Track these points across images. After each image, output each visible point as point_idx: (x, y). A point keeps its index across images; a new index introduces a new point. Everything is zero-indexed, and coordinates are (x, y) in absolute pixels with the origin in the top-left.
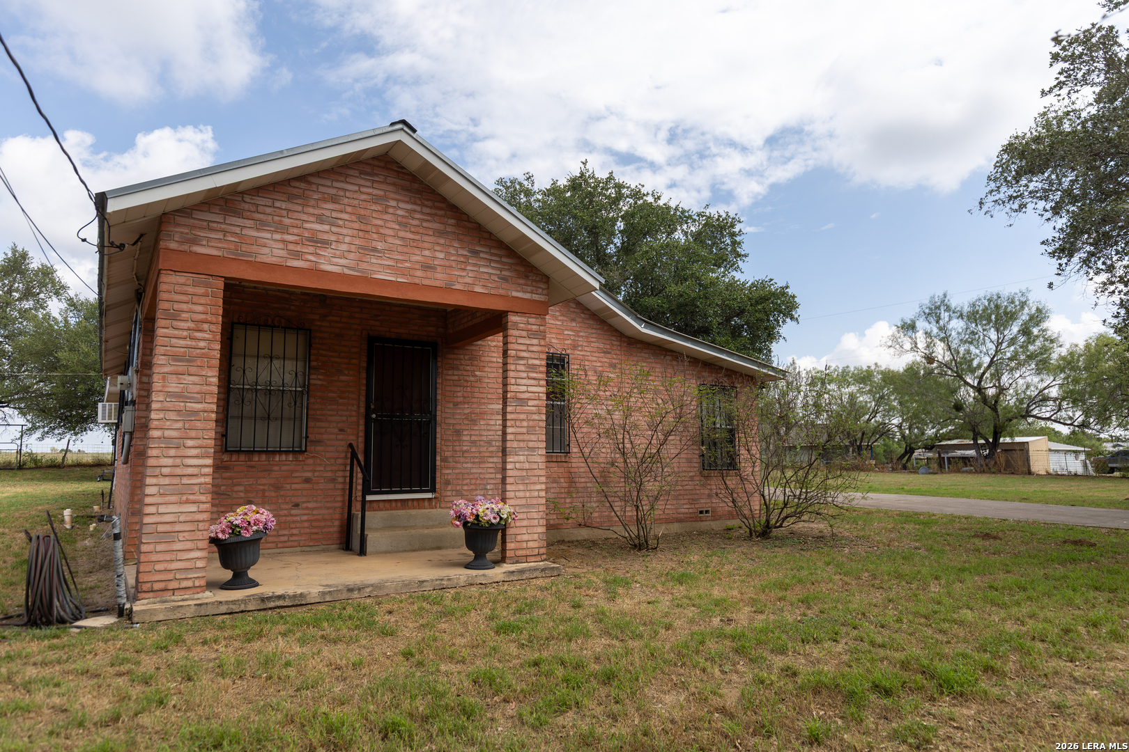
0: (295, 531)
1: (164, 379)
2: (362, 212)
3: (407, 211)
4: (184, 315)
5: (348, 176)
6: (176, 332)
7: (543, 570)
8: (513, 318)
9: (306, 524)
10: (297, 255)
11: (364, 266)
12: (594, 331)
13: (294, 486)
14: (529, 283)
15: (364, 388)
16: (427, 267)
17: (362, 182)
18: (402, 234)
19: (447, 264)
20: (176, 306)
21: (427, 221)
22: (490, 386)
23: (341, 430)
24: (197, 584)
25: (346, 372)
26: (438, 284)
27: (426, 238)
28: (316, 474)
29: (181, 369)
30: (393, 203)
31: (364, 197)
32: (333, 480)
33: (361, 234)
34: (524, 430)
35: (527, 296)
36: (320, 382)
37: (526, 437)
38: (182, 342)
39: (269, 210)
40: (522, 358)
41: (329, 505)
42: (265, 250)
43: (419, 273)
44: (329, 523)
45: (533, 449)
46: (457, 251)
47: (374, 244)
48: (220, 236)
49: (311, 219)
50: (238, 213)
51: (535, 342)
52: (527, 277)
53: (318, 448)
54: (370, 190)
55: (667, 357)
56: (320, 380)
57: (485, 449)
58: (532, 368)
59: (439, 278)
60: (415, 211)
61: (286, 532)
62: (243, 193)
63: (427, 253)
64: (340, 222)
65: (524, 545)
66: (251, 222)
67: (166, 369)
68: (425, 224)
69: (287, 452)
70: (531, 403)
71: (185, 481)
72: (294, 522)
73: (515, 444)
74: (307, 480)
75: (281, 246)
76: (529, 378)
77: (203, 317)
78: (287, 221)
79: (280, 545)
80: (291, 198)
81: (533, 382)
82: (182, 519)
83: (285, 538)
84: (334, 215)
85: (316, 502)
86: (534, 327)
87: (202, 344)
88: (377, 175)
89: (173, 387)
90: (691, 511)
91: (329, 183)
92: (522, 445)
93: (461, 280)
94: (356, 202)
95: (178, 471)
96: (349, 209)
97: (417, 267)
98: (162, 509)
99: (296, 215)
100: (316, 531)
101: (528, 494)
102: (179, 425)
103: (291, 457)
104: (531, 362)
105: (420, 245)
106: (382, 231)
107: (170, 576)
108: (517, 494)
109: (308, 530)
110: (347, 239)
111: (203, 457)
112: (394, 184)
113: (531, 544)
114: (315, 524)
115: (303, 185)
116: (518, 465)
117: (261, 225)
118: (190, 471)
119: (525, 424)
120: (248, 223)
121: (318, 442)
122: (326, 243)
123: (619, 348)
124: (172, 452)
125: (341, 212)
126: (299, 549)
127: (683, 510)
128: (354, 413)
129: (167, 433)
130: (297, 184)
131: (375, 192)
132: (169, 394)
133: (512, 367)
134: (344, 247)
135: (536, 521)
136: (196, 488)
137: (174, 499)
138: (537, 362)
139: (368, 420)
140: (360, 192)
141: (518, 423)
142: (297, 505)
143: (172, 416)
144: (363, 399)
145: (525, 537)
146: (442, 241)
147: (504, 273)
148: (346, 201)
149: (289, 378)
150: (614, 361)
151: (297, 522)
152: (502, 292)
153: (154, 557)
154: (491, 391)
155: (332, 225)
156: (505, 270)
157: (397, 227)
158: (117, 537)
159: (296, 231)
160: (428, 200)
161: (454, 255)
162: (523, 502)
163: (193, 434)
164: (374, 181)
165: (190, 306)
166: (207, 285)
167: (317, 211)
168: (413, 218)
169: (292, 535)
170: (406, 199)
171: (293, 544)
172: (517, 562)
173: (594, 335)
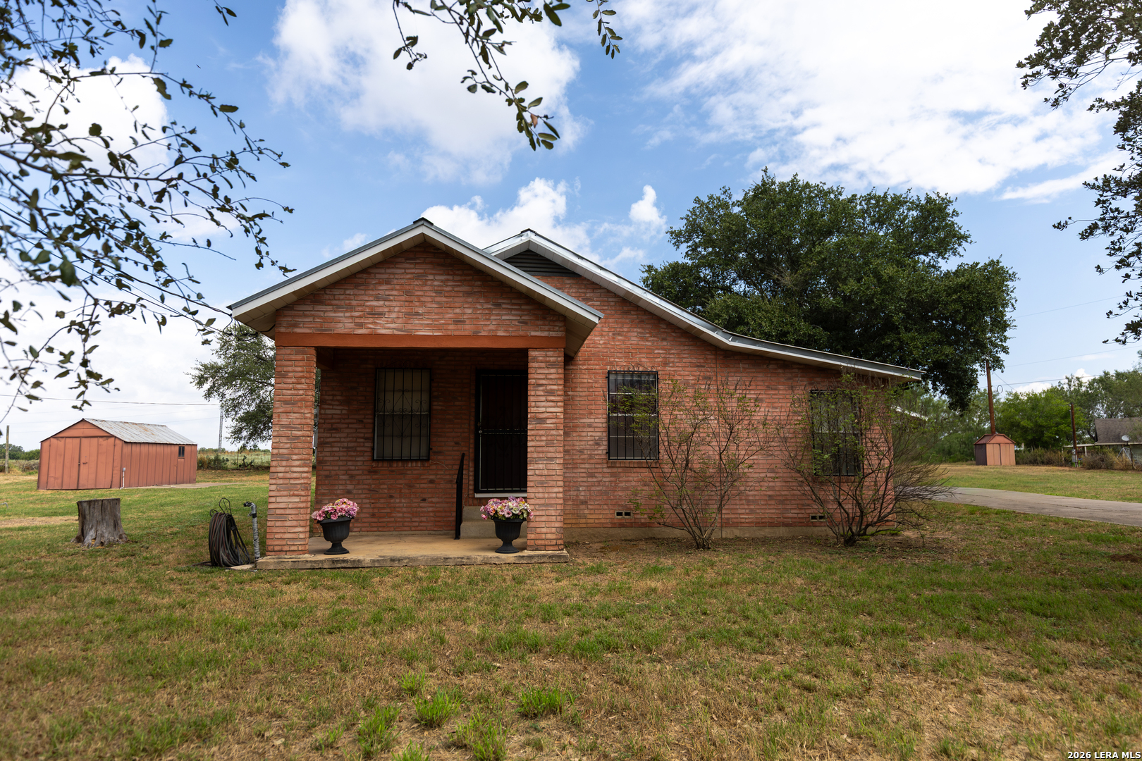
0: (424, 519)
1: (279, 416)
2: (408, 288)
3: (442, 281)
4: (290, 374)
5: (397, 263)
6: (285, 386)
7: (551, 557)
8: (532, 353)
9: (431, 514)
10: (361, 326)
11: (409, 327)
12: (686, 348)
13: (422, 486)
14: (547, 323)
15: (473, 410)
16: (458, 321)
17: (407, 266)
18: (438, 299)
19: (474, 317)
20: (285, 369)
21: (459, 286)
22: (582, 403)
23: (457, 443)
24: (300, 549)
25: (460, 398)
26: (466, 333)
27: (457, 299)
28: (438, 477)
29: (288, 409)
30: (431, 277)
31: (409, 276)
32: (451, 481)
33: (407, 303)
34: (543, 444)
35: (545, 334)
36: (440, 408)
37: (545, 449)
38: (289, 392)
39: (342, 297)
40: (542, 385)
41: (448, 500)
42: (340, 325)
43: (451, 327)
44: (449, 514)
45: (551, 459)
46: (483, 305)
47: (416, 309)
48: (311, 319)
49: (371, 298)
50: (321, 303)
51: (553, 371)
52: (544, 319)
53: (440, 457)
54: (413, 271)
55: (771, 366)
56: (440, 405)
57: (577, 457)
58: (551, 393)
59: (467, 329)
60: (448, 280)
61: (417, 519)
62: (324, 288)
63: (458, 311)
64: (391, 298)
65: (543, 536)
66: (331, 307)
67: (280, 410)
68: (456, 289)
69: (416, 461)
70: (549, 421)
71: (292, 482)
72: (422, 512)
73: (535, 455)
74: (432, 482)
75: (350, 320)
76: (548, 401)
77: (301, 374)
78: (354, 303)
79: (413, 529)
80: (357, 286)
81: (551, 404)
82: (290, 506)
83: (417, 524)
84: (387, 293)
85: (438, 497)
86: (552, 359)
87: (301, 392)
88: (418, 258)
89: (284, 421)
90: (800, 516)
91: (383, 271)
92: (541, 455)
93: (486, 328)
94: (402, 281)
95: (288, 475)
96: (398, 287)
97: (450, 322)
98: (279, 500)
99: (360, 298)
100: (438, 519)
101: (546, 496)
102: (288, 446)
103: (419, 464)
104: (549, 388)
105: (452, 305)
106: (422, 299)
107: (284, 543)
108: (537, 495)
109: (432, 519)
110: (396, 309)
111: (303, 466)
112: (431, 263)
113: (549, 536)
114: (437, 514)
115: (365, 276)
116: (537, 472)
117: (338, 308)
118: (295, 475)
119: (544, 438)
120: (329, 308)
121: (439, 453)
122: (381, 314)
123: (714, 361)
124: (284, 463)
125: (392, 290)
126: (427, 532)
127: (790, 515)
128: (466, 430)
129: (281, 451)
130: (360, 276)
131: (417, 271)
132: (283, 426)
133: (533, 393)
134: (394, 315)
135: (554, 518)
136: (299, 486)
137: (285, 493)
138: (555, 387)
139: (477, 435)
140: (404, 274)
141: (538, 438)
142: (424, 500)
143: (284, 440)
144: (473, 418)
145: (544, 530)
146: (470, 300)
147: (523, 318)
148: (395, 281)
149: (416, 407)
150: (708, 374)
151: (425, 512)
152: (521, 333)
153: (275, 530)
154: (583, 407)
155: (385, 300)
156: (525, 315)
157: (434, 294)
158: (254, 516)
159: (360, 308)
160: (458, 270)
161: (479, 309)
162: (542, 501)
163: (296, 451)
164: (416, 263)
165: (293, 368)
166: (304, 353)
167: (374, 293)
168: (447, 286)
169: (421, 522)
170: (441, 272)
171: (422, 528)
172: (537, 550)
173: (686, 352)
